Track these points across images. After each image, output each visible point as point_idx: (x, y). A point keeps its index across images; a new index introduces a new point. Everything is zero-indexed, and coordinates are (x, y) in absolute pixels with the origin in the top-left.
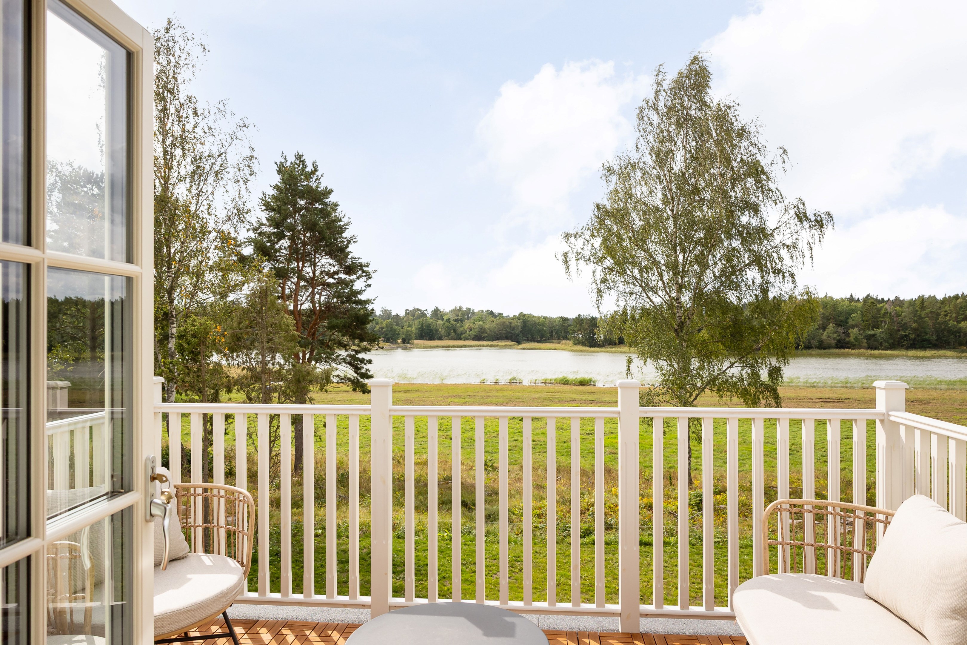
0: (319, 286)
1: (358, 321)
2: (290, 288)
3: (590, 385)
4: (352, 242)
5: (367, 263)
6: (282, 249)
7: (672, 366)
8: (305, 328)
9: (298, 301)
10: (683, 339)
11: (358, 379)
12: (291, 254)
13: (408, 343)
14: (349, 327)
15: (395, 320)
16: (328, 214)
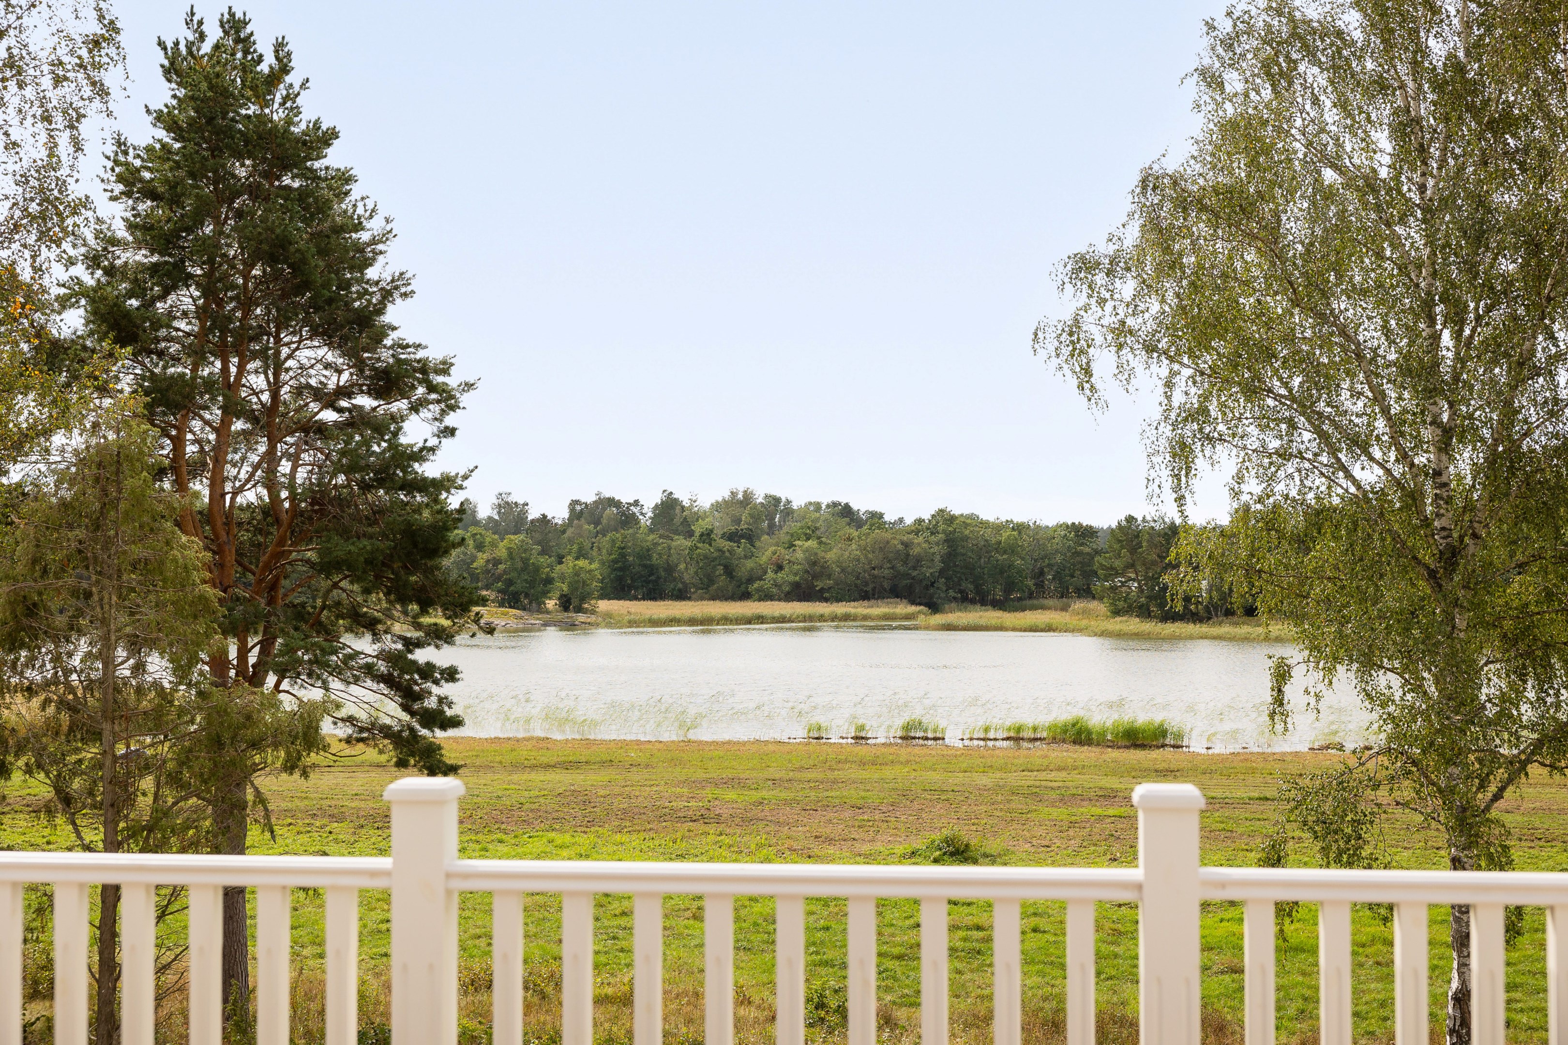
0: (291, 433)
1: (415, 545)
2: (197, 441)
3: (1163, 746)
4: (396, 295)
5: (444, 363)
6: (175, 318)
7: (1418, 688)
8: (246, 569)
9: (225, 479)
10: (1456, 603)
11: (412, 730)
12: (204, 332)
13: (579, 610)
14: (383, 564)
15: (537, 536)
16: (323, 208)
